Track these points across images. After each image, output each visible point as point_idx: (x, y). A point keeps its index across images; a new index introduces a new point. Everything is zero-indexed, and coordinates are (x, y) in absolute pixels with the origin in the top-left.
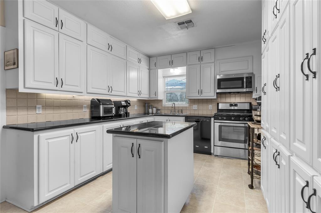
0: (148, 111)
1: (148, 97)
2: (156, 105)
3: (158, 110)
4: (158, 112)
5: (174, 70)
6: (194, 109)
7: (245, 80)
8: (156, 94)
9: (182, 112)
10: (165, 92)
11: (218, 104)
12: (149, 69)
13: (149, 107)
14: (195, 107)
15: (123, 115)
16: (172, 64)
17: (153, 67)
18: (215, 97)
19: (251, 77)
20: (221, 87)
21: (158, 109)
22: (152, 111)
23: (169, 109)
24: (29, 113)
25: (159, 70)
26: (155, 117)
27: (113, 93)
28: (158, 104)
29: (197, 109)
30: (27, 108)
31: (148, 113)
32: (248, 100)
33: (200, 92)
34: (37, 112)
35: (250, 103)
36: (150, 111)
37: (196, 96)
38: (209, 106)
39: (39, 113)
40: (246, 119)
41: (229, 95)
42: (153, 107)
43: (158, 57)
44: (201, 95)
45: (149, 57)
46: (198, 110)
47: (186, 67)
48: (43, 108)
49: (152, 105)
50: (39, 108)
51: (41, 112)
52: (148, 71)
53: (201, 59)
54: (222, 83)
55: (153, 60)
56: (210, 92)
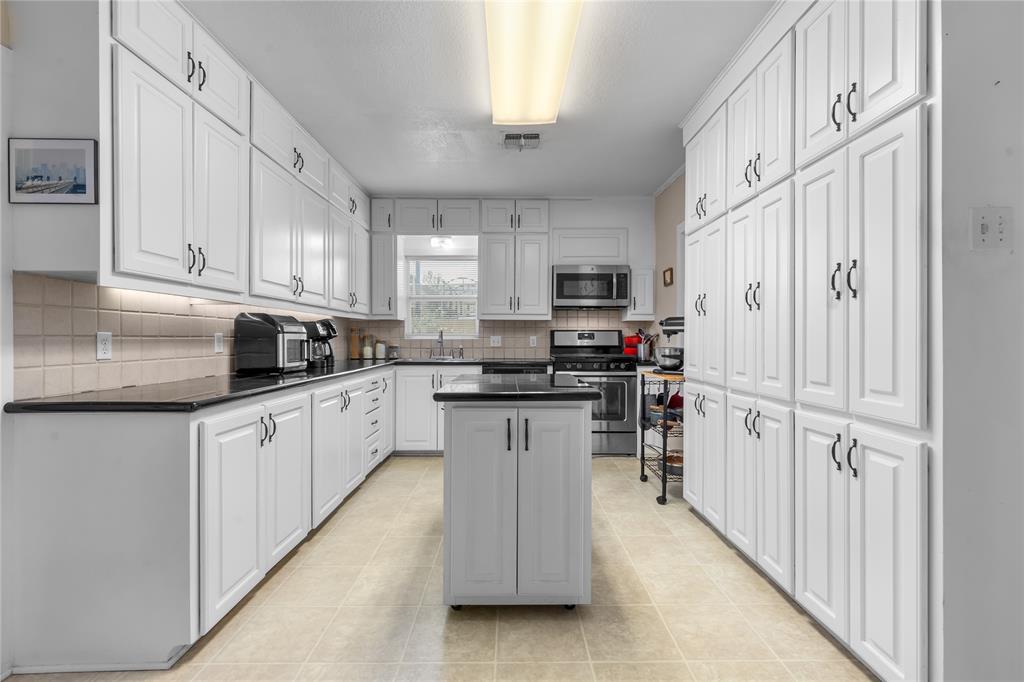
0: (361, 354)
1: (367, 312)
2: (383, 336)
3: (390, 349)
4: (391, 356)
5: (443, 242)
6: (492, 345)
7: (615, 280)
8: (391, 303)
9: (461, 354)
10: (410, 298)
11: (552, 333)
12: (370, 231)
13: (362, 341)
14: (496, 340)
15: (319, 365)
16: (438, 225)
17: (380, 224)
18: (549, 318)
19: (626, 275)
20: (565, 293)
21: (390, 347)
22: (374, 354)
23: (423, 346)
24: (78, 359)
25: (399, 237)
26: (396, 368)
27: (305, 298)
28: (390, 331)
29: (500, 345)
30: (73, 341)
31: (361, 360)
32: (614, 325)
33: (515, 303)
34: (100, 355)
35: (620, 332)
36: (368, 351)
37: (504, 313)
38: (531, 338)
39: (106, 357)
40: (623, 366)
41: (574, 313)
42: (378, 342)
43: (397, 201)
44: (517, 312)
45: (371, 196)
46: (503, 347)
47: (477, 237)
48: (114, 342)
49: (372, 336)
50: (105, 341)
51: (109, 355)
52: (367, 235)
53: (516, 221)
54: (566, 283)
55: (383, 208)
56: (537, 304)
